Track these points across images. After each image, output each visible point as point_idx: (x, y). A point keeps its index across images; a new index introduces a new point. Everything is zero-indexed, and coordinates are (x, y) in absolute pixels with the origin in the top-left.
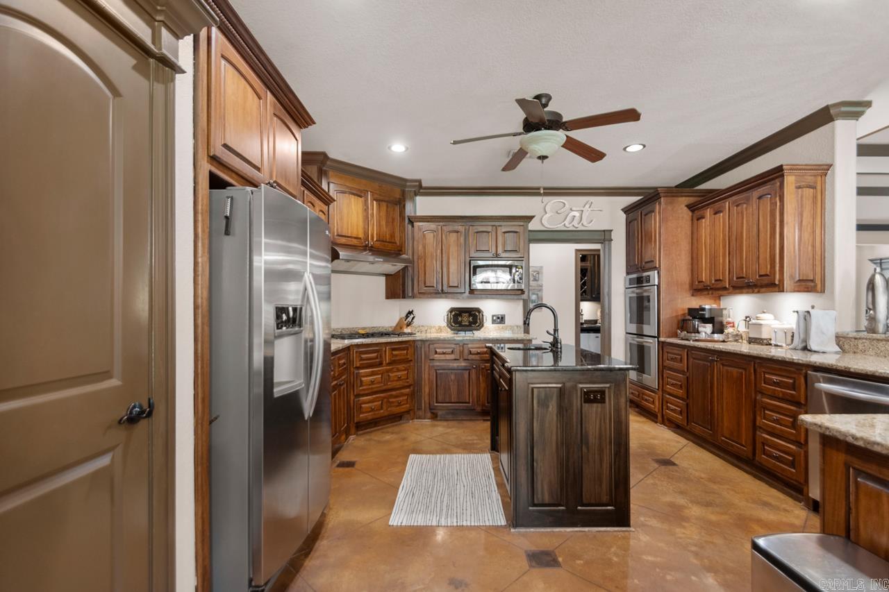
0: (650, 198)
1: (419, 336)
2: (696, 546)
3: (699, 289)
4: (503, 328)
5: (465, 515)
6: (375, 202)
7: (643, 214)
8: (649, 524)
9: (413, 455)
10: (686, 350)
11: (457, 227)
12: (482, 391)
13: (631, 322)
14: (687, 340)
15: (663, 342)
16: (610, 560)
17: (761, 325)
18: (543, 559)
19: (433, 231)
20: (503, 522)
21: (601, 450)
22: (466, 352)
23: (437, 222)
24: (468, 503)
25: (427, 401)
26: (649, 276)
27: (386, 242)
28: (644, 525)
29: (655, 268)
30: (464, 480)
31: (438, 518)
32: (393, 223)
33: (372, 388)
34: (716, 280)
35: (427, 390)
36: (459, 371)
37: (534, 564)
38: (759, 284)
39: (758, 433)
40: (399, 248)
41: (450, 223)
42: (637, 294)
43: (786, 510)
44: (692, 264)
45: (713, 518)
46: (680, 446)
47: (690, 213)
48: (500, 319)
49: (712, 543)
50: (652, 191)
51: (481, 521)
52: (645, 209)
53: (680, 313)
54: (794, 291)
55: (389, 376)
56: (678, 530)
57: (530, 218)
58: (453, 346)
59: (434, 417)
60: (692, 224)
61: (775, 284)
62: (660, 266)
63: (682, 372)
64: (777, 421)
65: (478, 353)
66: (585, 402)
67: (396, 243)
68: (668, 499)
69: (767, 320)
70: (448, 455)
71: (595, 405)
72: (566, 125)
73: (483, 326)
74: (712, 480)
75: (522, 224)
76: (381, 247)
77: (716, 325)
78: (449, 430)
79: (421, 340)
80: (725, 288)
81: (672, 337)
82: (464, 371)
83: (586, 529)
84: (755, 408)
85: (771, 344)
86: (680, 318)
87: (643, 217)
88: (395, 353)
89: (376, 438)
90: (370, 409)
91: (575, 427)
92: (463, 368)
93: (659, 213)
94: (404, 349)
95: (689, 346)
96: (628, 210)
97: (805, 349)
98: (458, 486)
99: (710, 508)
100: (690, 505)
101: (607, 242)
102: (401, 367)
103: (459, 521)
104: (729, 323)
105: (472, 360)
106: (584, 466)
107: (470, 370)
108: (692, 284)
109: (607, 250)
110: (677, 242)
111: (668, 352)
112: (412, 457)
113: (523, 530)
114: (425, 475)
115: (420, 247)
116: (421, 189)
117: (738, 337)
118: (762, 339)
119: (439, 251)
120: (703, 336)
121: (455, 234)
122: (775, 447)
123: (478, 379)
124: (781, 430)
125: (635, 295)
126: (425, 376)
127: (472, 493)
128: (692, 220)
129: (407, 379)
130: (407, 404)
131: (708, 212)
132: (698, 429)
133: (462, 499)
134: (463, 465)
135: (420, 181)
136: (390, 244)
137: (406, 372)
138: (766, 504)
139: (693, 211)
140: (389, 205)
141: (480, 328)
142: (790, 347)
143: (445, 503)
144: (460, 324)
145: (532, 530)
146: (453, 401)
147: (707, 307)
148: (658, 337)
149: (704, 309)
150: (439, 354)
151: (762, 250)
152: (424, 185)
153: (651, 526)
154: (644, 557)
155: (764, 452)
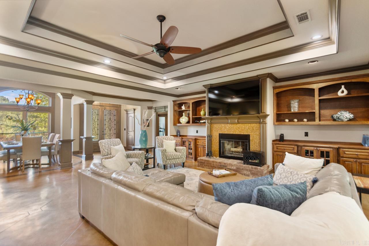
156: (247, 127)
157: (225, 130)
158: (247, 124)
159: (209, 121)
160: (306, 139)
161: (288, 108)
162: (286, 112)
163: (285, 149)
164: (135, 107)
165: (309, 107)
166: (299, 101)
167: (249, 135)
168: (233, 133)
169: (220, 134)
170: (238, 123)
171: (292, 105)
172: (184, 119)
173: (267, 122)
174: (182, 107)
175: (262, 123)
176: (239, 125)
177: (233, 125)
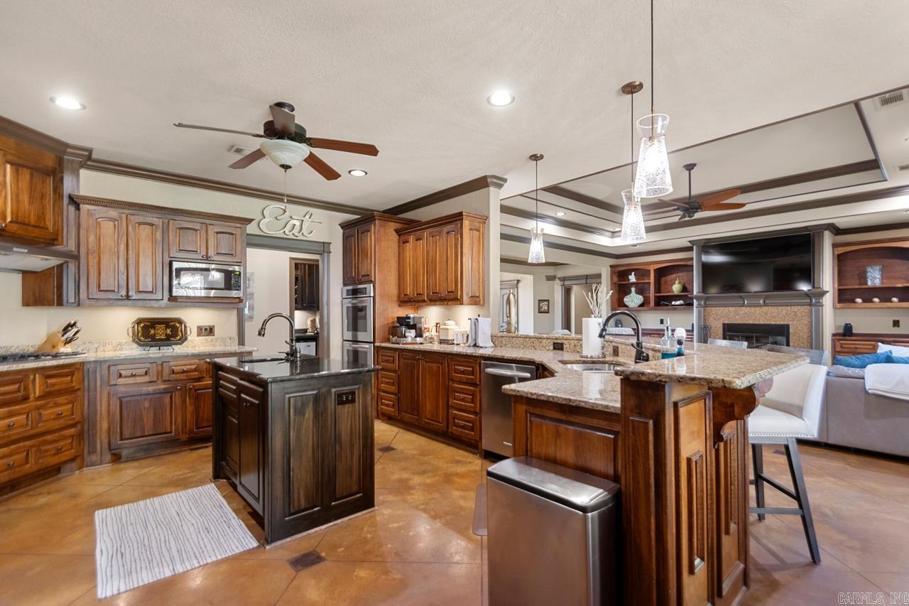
0: (366, 219)
1: (90, 356)
2: (423, 504)
3: (404, 301)
4: (212, 340)
5: (205, 552)
6: (8, 166)
7: (360, 232)
8: (388, 499)
9: (100, 511)
10: (397, 353)
11: (150, 219)
12: (189, 415)
13: (348, 330)
14: (398, 344)
15: (378, 347)
16: (365, 538)
17: (447, 329)
18: (306, 561)
19: (113, 220)
20: (255, 544)
21: (352, 446)
22: (166, 371)
23: (120, 208)
24: (206, 540)
25: (105, 441)
26: (366, 288)
27: (28, 225)
28: (383, 502)
29: (371, 282)
30: (190, 518)
31: (171, 567)
32: (42, 199)
33: (9, 436)
34: (418, 294)
35: (105, 425)
36: (157, 395)
37: (300, 568)
38: (447, 298)
39: (450, 411)
40: (54, 237)
41: (141, 213)
42: (352, 304)
43: (470, 463)
44: (399, 280)
45: (429, 481)
46: (394, 433)
47: (398, 237)
48: (210, 331)
49: (433, 499)
50: (369, 213)
51: (228, 551)
52: (362, 228)
53: (390, 321)
54: (469, 304)
55: (40, 414)
56: (409, 497)
57: (250, 221)
58: (148, 365)
59: (117, 458)
60: (399, 247)
61: (458, 299)
62: (375, 279)
63: (395, 371)
64: (463, 400)
65: (184, 372)
66: (338, 405)
67: (47, 229)
68: (396, 477)
69: (451, 325)
70: (155, 498)
71: (347, 405)
72: (311, 141)
73: (186, 339)
74: (423, 454)
75: (239, 225)
76: (19, 232)
77: (418, 330)
78: (146, 470)
79: (95, 362)
80: (424, 301)
81: (385, 342)
82: (163, 395)
83: (339, 521)
84: (449, 391)
85: (453, 344)
86: (391, 325)
87: (360, 235)
88: (50, 381)
89: (20, 506)
90: (5, 467)
91: (329, 430)
92: (162, 391)
93: (375, 233)
94: (66, 375)
95: (401, 349)
96: (345, 226)
97: (475, 345)
98: (185, 527)
99: (426, 475)
100: (412, 476)
101: (326, 254)
102: (61, 399)
103: (200, 560)
104: (425, 329)
105: (177, 380)
106: (337, 464)
107: (172, 392)
108: (399, 296)
109: (326, 261)
110: (388, 260)
111: (382, 355)
112: (99, 515)
113: (278, 543)
114: (130, 527)
115: (92, 238)
116: (88, 160)
117: (431, 340)
118: (448, 340)
119: (122, 247)
120: (409, 340)
121: (148, 227)
122: (461, 418)
123: (184, 402)
124: (465, 405)
125: (350, 305)
126: (102, 407)
127: (206, 529)
128: (399, 243)
129: (72, 414)
130: (71, 449)
131: (411, 238)
132: (407, 417)
133: (195, 539)
134: (181, 504)
135: (90, 151)
136: (37, 229)
137: (70, 406)
138: (458, 462)
139: (399, 235)
140: (35, 174)
141: (183, 342)
142: (467, 345)
143: (174, 550)
144: (153, 338)
145: (288, 539)
146: (146, 434)
147: (412, 316)
148: (374, 342)
149: (409, 318)
150: (126, 377)
151: (449, 273)
152: (94, 156)
153: (389, 501)
154: (391, 526)
155: (455, 425)
156: (784, 312)
157: (737, 317)
158: (783, 307)
159: (702, 303)
160: (896, 331)
161: (859, 279)
162: (857, 287)
163: (856, 348)
164: (519, 276)
165: (901, 278)
166: (882, 268)
167: (788, 326)
168: (754, 323)
169: (724, 325)
170: (765, 305)
171: (869, 274)
172: (633, 300)
173: (824, 303)
174: (630, 276)
175: (815, 305)
176: (767, 308)
177: (753, 310)
